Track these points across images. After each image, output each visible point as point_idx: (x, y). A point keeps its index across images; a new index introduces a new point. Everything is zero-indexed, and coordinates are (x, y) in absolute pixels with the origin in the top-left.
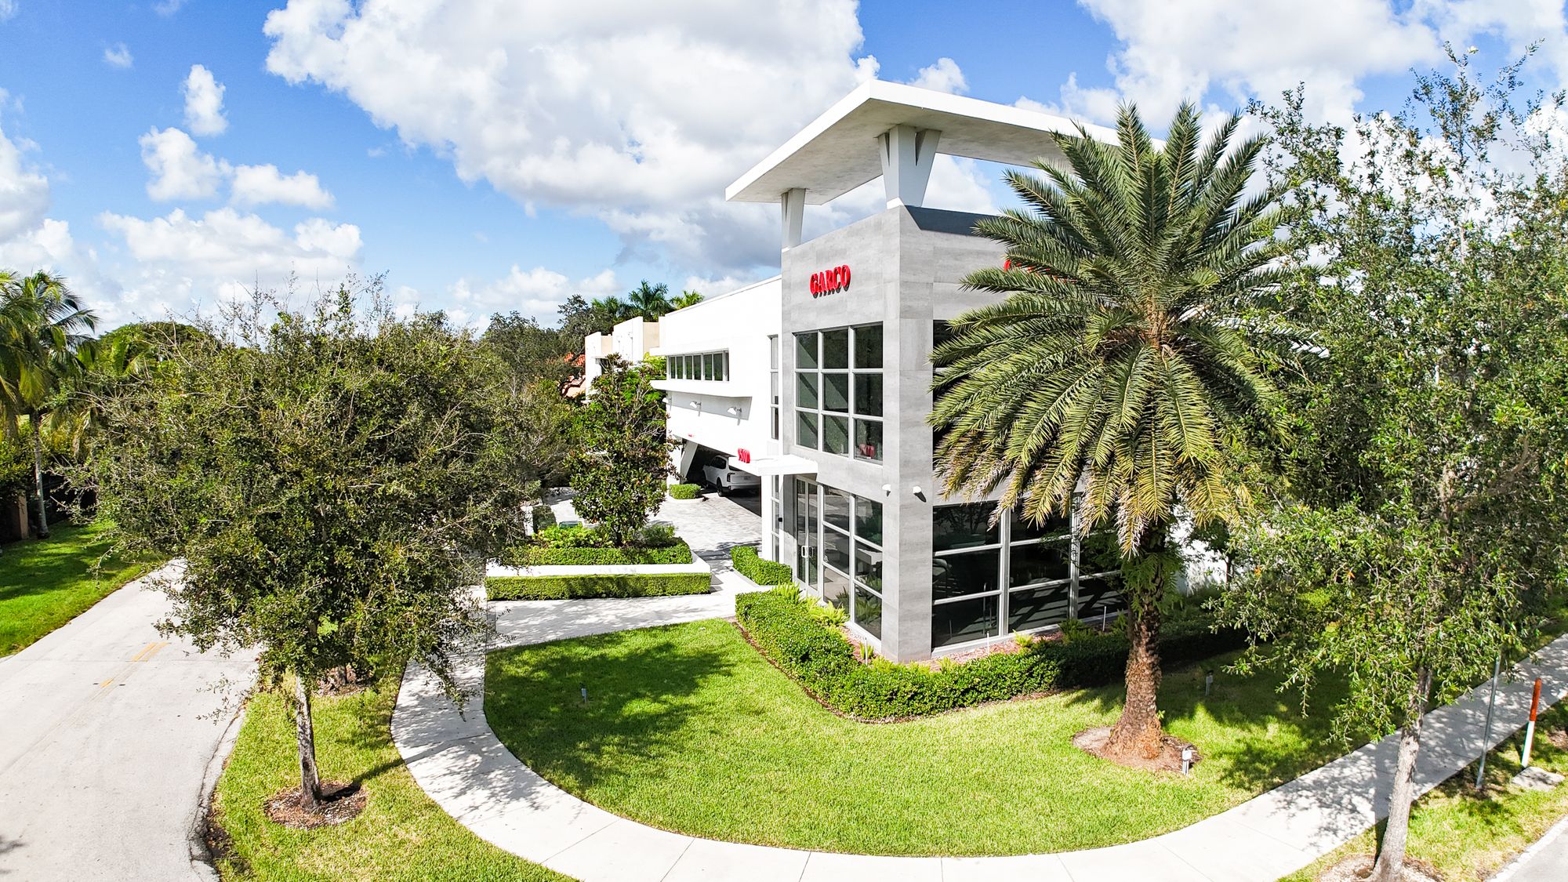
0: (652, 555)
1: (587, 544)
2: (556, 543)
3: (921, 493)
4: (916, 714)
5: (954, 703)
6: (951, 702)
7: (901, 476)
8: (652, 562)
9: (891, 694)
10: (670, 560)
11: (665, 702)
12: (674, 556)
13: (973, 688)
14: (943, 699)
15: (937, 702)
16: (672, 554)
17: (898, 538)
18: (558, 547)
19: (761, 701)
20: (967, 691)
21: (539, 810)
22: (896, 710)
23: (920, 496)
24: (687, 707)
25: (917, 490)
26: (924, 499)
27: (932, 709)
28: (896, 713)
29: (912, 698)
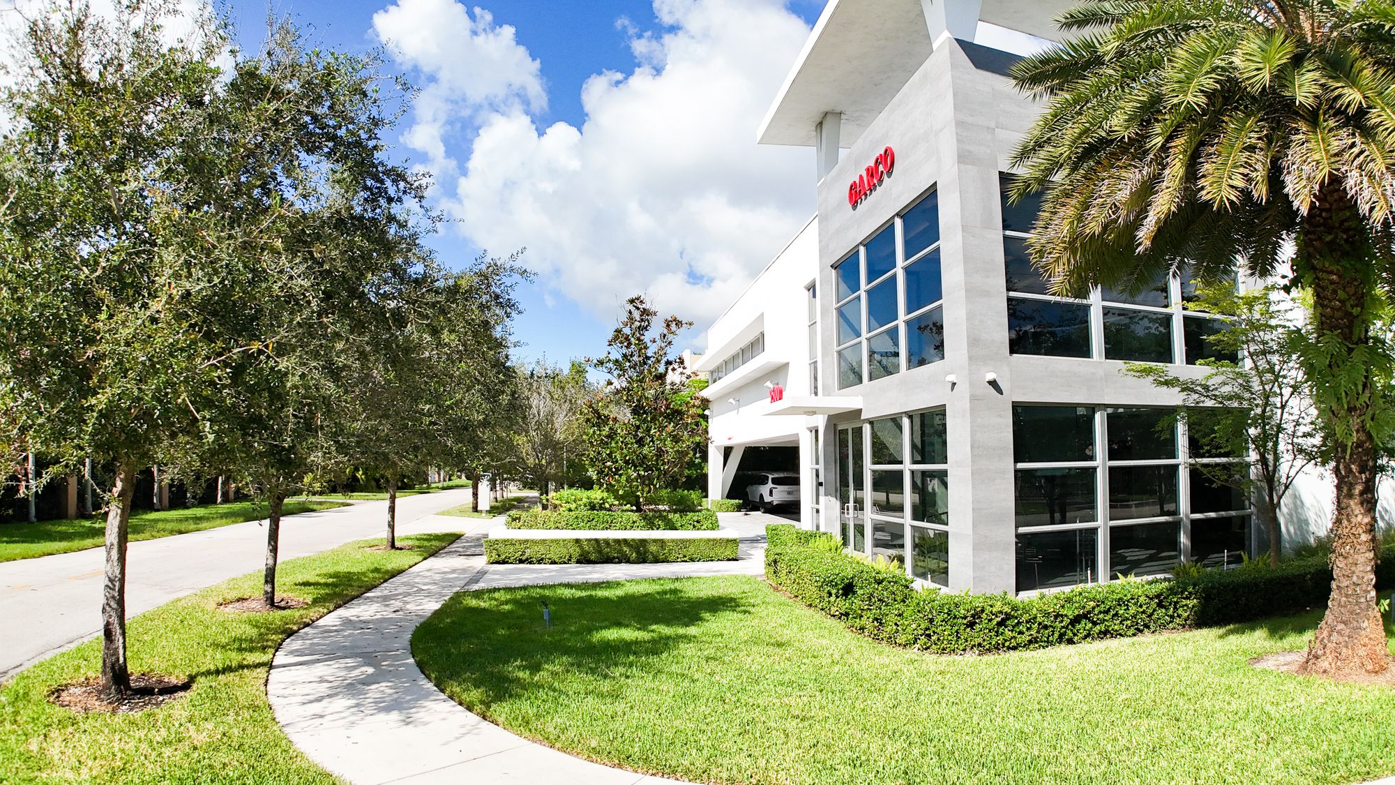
0: (674, 520)
1: (601, 508)
2: (568, 506)
3: (995, 381)
4: (1009, 648)
5: (1061, 636)
6: (1056, 635)
7: (970, 358)
8: (673, 528)
9: (973, 616)
10: (694, 526)
11: (653, 631)
12: (698, 522)
13: (1085, 616)
14: (1046, 627)
15: (1038, 632)
16: (695, 518)
17: (969, 439)
18: (570, 510)
19: (786, 634)
20: (1076, 620)
21: (410, 726)
22: (980, 640)
23: (993, 383)
24: (684, 637)
25: (991, 376)
26: (1000, 391)
27: (1030, 642)
28: (980, 645)
29: (1000, 624)
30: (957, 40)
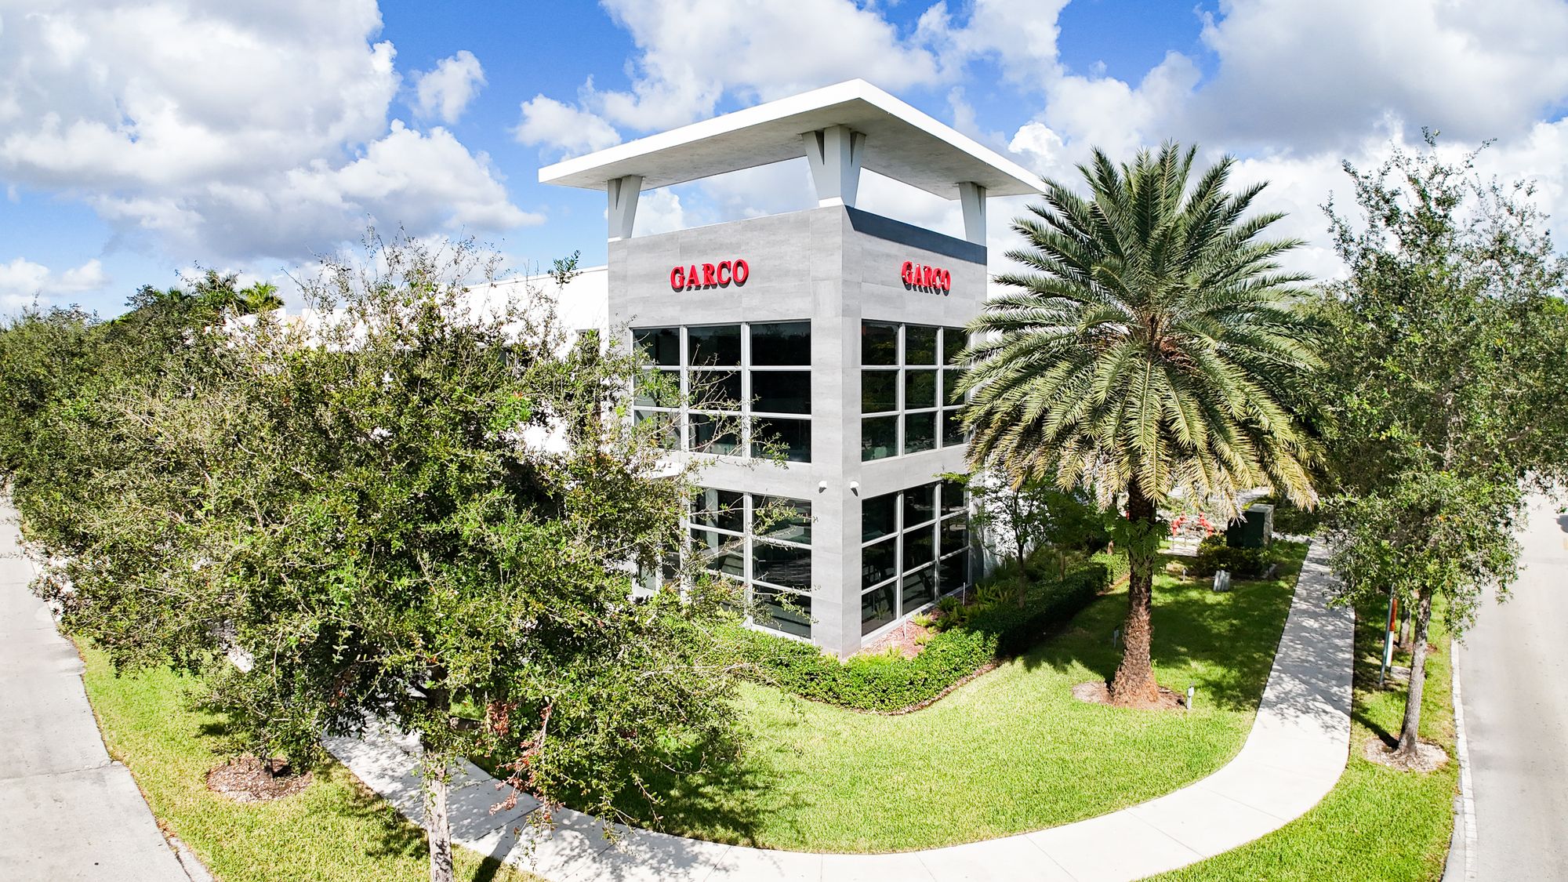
3: (856, 488)
7: (843, 472)
17: (841, 534)
23: (854, 490)
25: (854, 485)
26: (856, 494)
30: (847, 207)
